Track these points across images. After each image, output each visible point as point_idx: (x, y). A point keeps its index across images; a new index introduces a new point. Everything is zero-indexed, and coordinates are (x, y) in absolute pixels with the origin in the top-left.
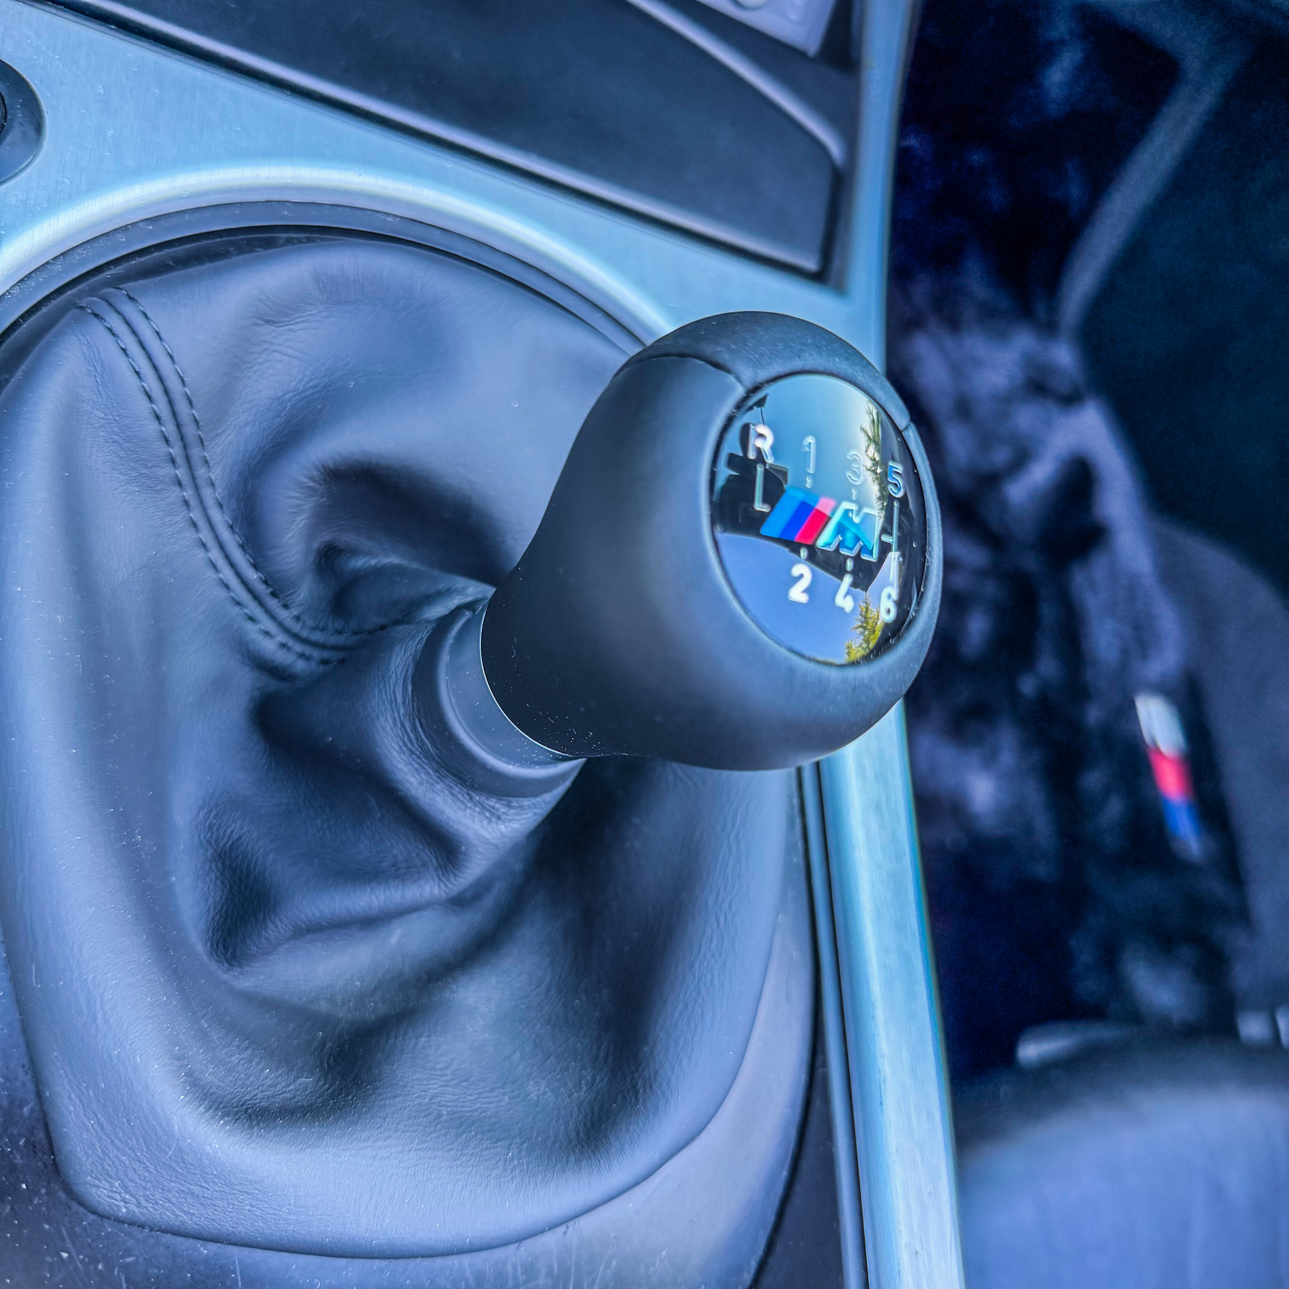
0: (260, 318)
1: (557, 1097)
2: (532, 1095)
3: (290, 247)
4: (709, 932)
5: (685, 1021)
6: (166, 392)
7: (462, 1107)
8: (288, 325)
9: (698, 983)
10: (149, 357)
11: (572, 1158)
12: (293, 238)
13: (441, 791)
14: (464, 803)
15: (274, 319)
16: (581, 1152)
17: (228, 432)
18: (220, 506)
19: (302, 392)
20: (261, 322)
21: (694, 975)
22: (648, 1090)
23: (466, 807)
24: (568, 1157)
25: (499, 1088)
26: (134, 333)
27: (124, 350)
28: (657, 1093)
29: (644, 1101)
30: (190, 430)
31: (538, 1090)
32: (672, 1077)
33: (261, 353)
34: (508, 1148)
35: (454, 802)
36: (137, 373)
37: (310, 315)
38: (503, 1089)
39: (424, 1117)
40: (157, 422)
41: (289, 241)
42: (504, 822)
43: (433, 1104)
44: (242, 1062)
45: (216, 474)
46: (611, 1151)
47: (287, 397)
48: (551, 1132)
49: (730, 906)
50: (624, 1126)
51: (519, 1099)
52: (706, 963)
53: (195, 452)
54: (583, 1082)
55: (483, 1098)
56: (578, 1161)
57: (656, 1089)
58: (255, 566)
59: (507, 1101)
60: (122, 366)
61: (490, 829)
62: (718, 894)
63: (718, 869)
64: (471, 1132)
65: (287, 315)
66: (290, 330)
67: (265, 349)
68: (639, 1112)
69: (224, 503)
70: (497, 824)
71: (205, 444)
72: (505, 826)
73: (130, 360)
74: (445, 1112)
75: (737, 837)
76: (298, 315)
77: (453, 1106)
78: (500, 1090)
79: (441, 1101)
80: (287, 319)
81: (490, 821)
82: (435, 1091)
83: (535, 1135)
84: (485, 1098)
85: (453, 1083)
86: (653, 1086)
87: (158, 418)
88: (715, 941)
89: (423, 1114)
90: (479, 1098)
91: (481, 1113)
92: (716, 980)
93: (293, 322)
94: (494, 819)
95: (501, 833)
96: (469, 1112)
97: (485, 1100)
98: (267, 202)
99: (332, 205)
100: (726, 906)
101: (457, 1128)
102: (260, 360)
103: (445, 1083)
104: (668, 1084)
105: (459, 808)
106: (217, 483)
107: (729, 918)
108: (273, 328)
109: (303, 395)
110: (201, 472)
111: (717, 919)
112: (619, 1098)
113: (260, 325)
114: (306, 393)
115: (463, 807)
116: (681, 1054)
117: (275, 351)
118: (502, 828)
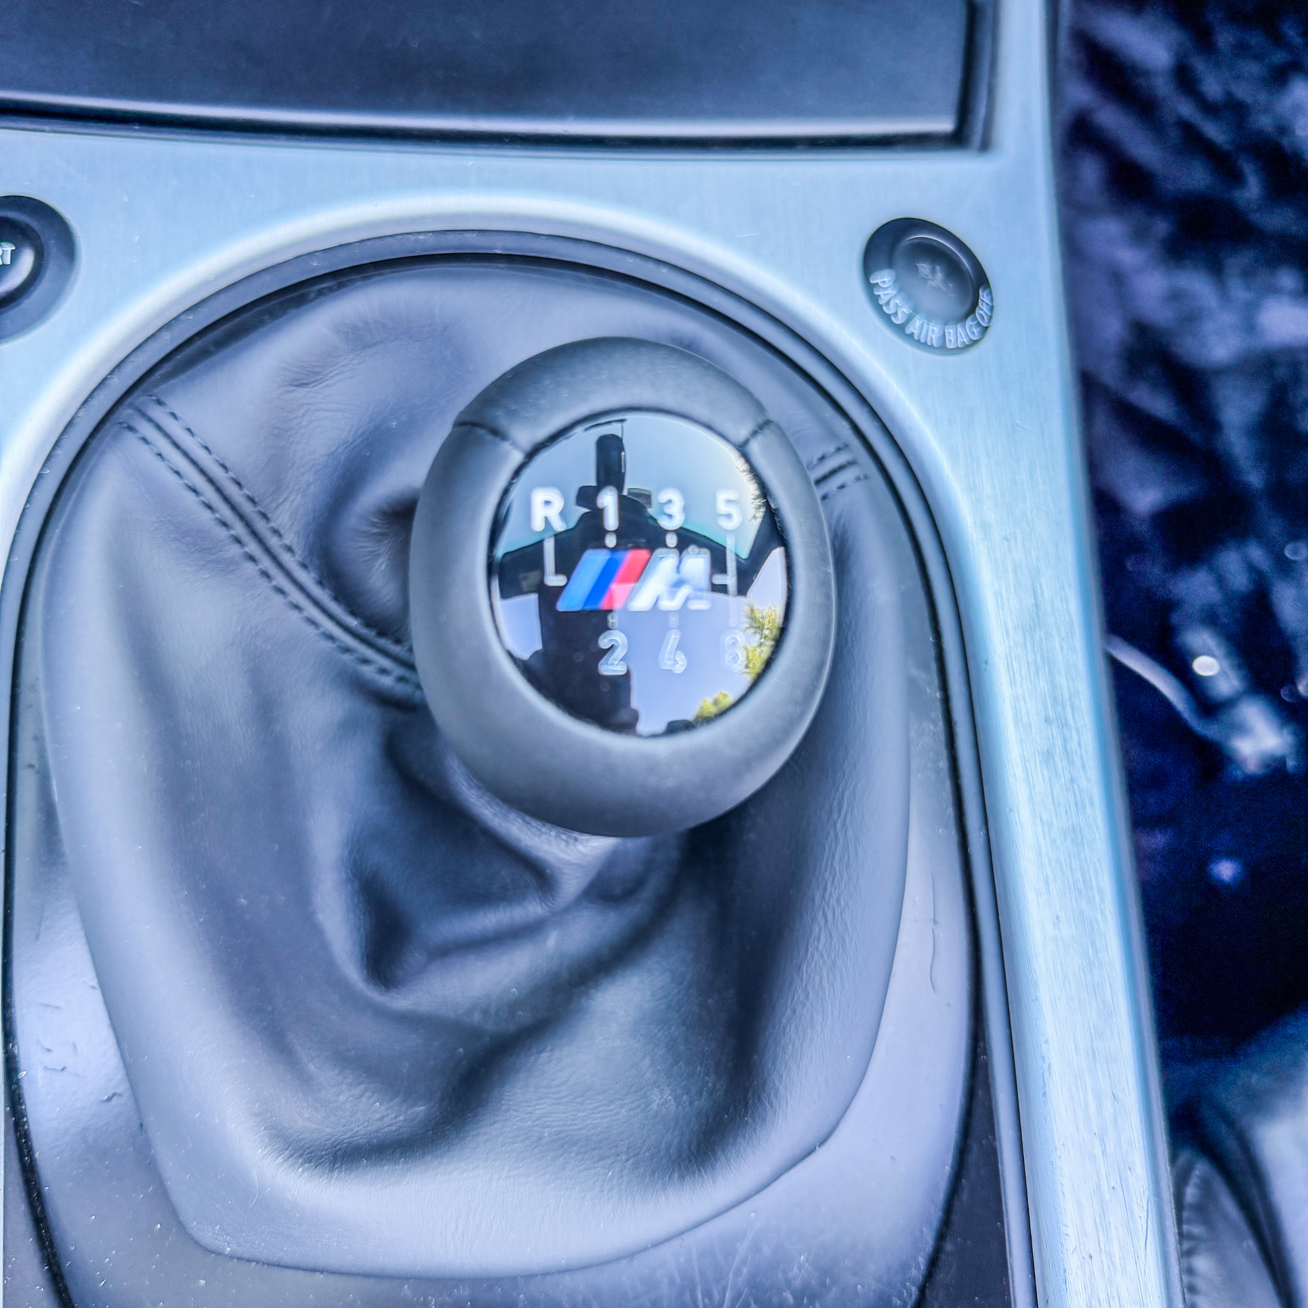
0: (292, 385)
1: (677, 1107)
2: (653, 1105)
3: (322, 299)
4: (817, 930)
5: (793, 1027)
6: (211, 481)
7: (571, 1125)
8: (323, 382)
9: (806, 985)
10: (186, 454)
11: (676, 1175)
12: (323, 289)
13: (515, 820)
14: (539, 830)
15: (304, 382)
16: (687, 1168)
17: (292, 498)
18: (304, 566)
19: (351, 443)
20: (293, 388)
21: (802, 979)
22: (756, 1101)
23: (542, 833)
24: (671, 1174)
25: (618, 1100)
26: (167, 435)
27: (160, 455)
28: (765, 1105)
29: (753, 1112)
30: (247, 508)
31: (660, 1099)
32: (780, 1087)
33: (303, 416)
34: (609, 1168)
35: (529, 829)
36: (177, 473)
37: (342, 366)
38: (623, 1100)
39: (521, 1142)
40: (209, 511)
41: (320, 293)
42: (581, 842)
43: (536, 1126)
44: (351, 1099)
45: (290, 538)
46: (715, 1165)
47: (340, 450)
48: (663, 1146)
49: (838, 901)
50: (731, 1140)
51: (638, 1110)
52: (813, 965)
53: (261, 526)
54: (705, 1089)
55: (597, 1113)
56: (682, 1177)
57: (764, 1100)
58: (353, 613)
59: (625, 1114)
60: (160, 468)
61: (569, 851)
62: (825, 889)
63: (825, 859)
64: (571, 1153)
65: (318, 373)
66: (327, 386)
67: (307, 411)
68: (747, 1125)
69: (307, 563)
70: (575, 846)
71: (269, 516)
72: (583, 846)
73: (166, 462)
74: (546, 1134)
75: (844, 824)
76: (330, 370)
77: (558, 1126)
78: (619, 1102)
79: (546, 1121)
80: (322, 377)
81: (567, 843)
82: (542, 1111)
83: (645, 1149)
84: (599, 1112)
85: (565, 1100)
86: (762, 1097)
87: (209, 507)
88: (822, 940)
89: (519, 1139)
90: (592, 1113)
91: (589, 1130)
92: (825, 982)
93: (326, 378)
94: (571, 842)
95: (581, 853)
96: (577, 1130)
97: (599, 1115)
98: (298, 257)
99: (362, 241)
100: (833, 902)
101: (556, 1150)
102: (305, 423)
103: (556, 1101)
104: (776, 1095)
105: (534, 834)
106: (295, 547)
107: (837, 914)
108: (308, 389)
109: (354, 445)
110: (273, 542)
111: (825, 915)
112: (732, 1108)
113: (294, 391)
114: (356, 443)
115: (538, 833)
116: (789, 1063)
117: (318, 410)
118: (580, 848)
